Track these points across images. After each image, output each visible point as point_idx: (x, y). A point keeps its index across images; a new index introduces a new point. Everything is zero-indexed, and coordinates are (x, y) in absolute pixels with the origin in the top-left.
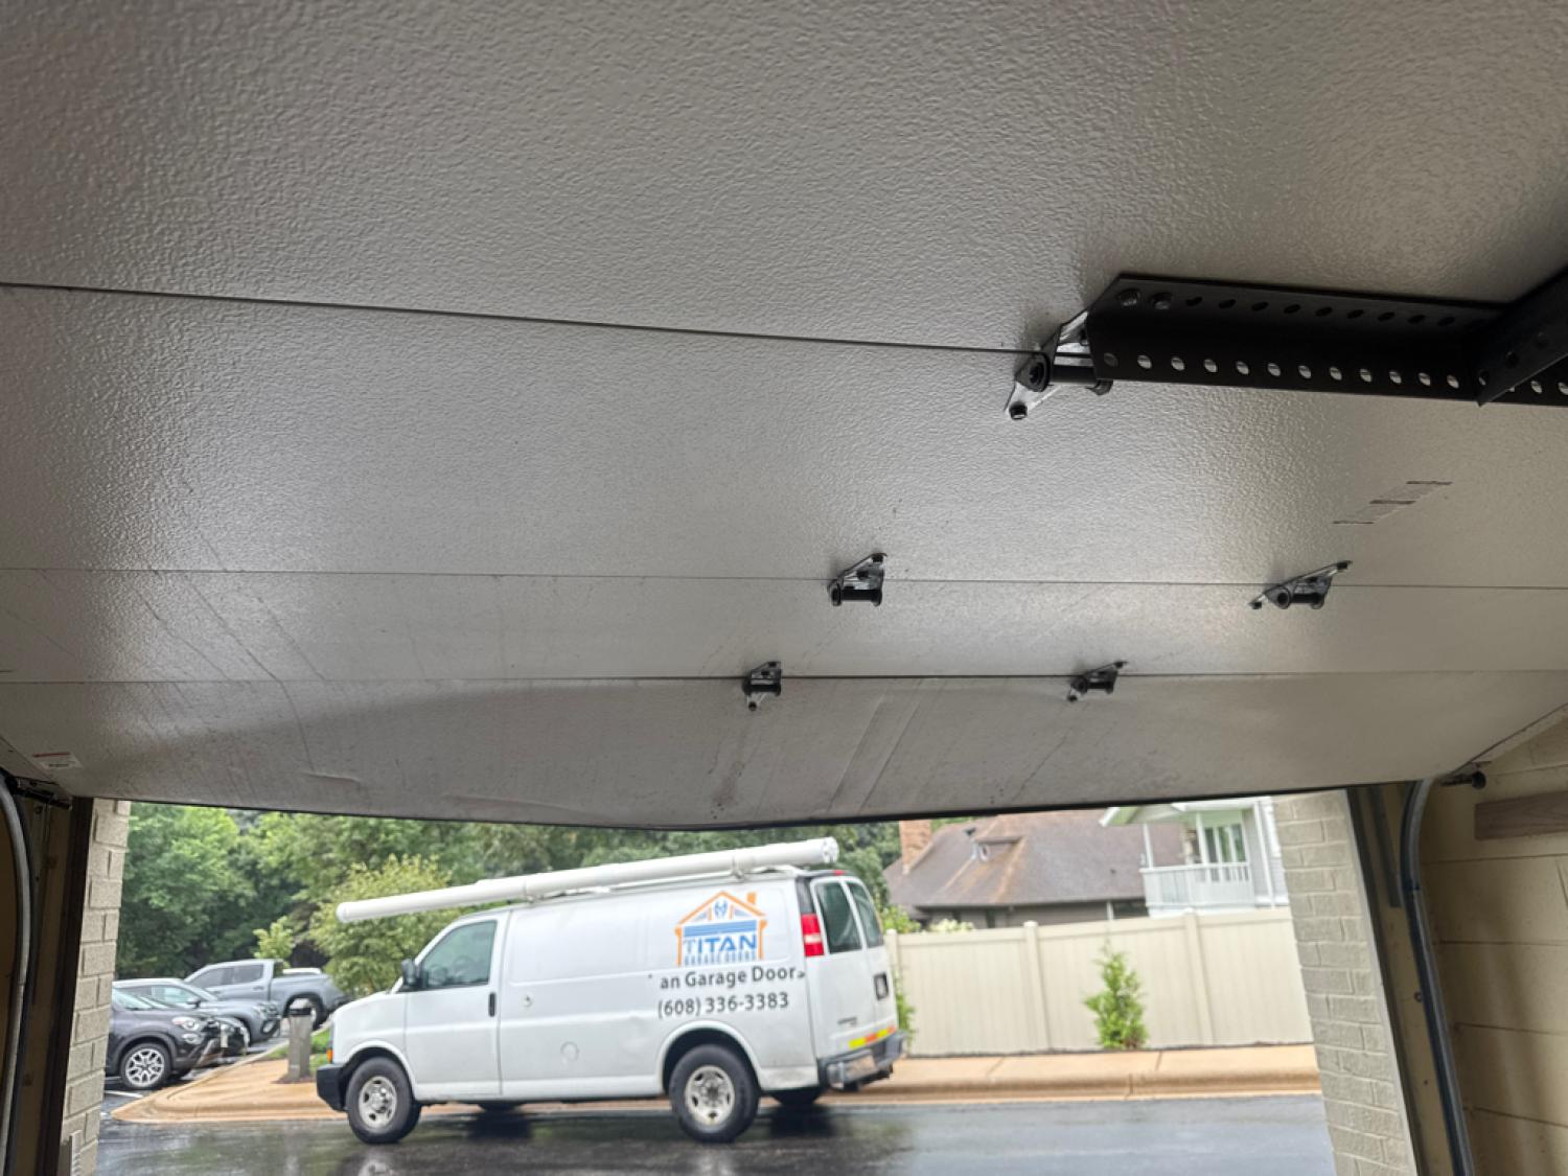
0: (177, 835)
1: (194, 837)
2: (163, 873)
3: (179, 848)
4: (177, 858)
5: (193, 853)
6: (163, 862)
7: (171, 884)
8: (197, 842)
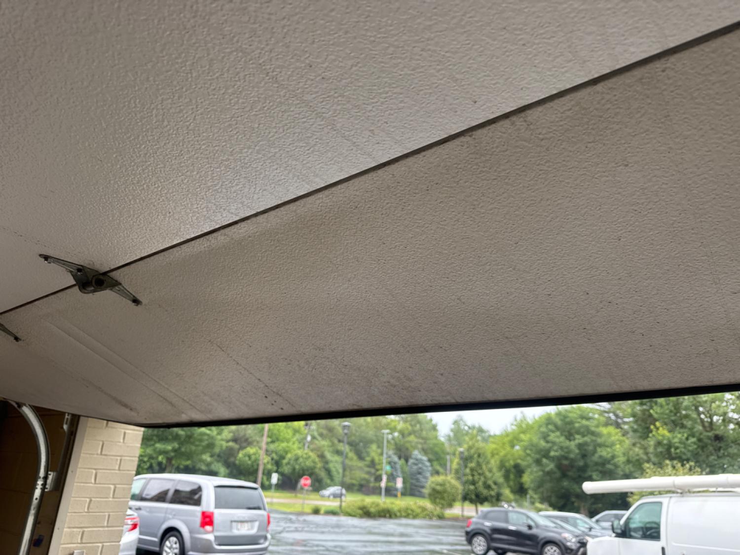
0: (600, 445)
1: (607, 446)
2: (596, 464)
3: (601, 452)
4: (601, 457)
5: (608, 454)
6: (595, 458)
7: (600, 468)
8: (609, 450)
